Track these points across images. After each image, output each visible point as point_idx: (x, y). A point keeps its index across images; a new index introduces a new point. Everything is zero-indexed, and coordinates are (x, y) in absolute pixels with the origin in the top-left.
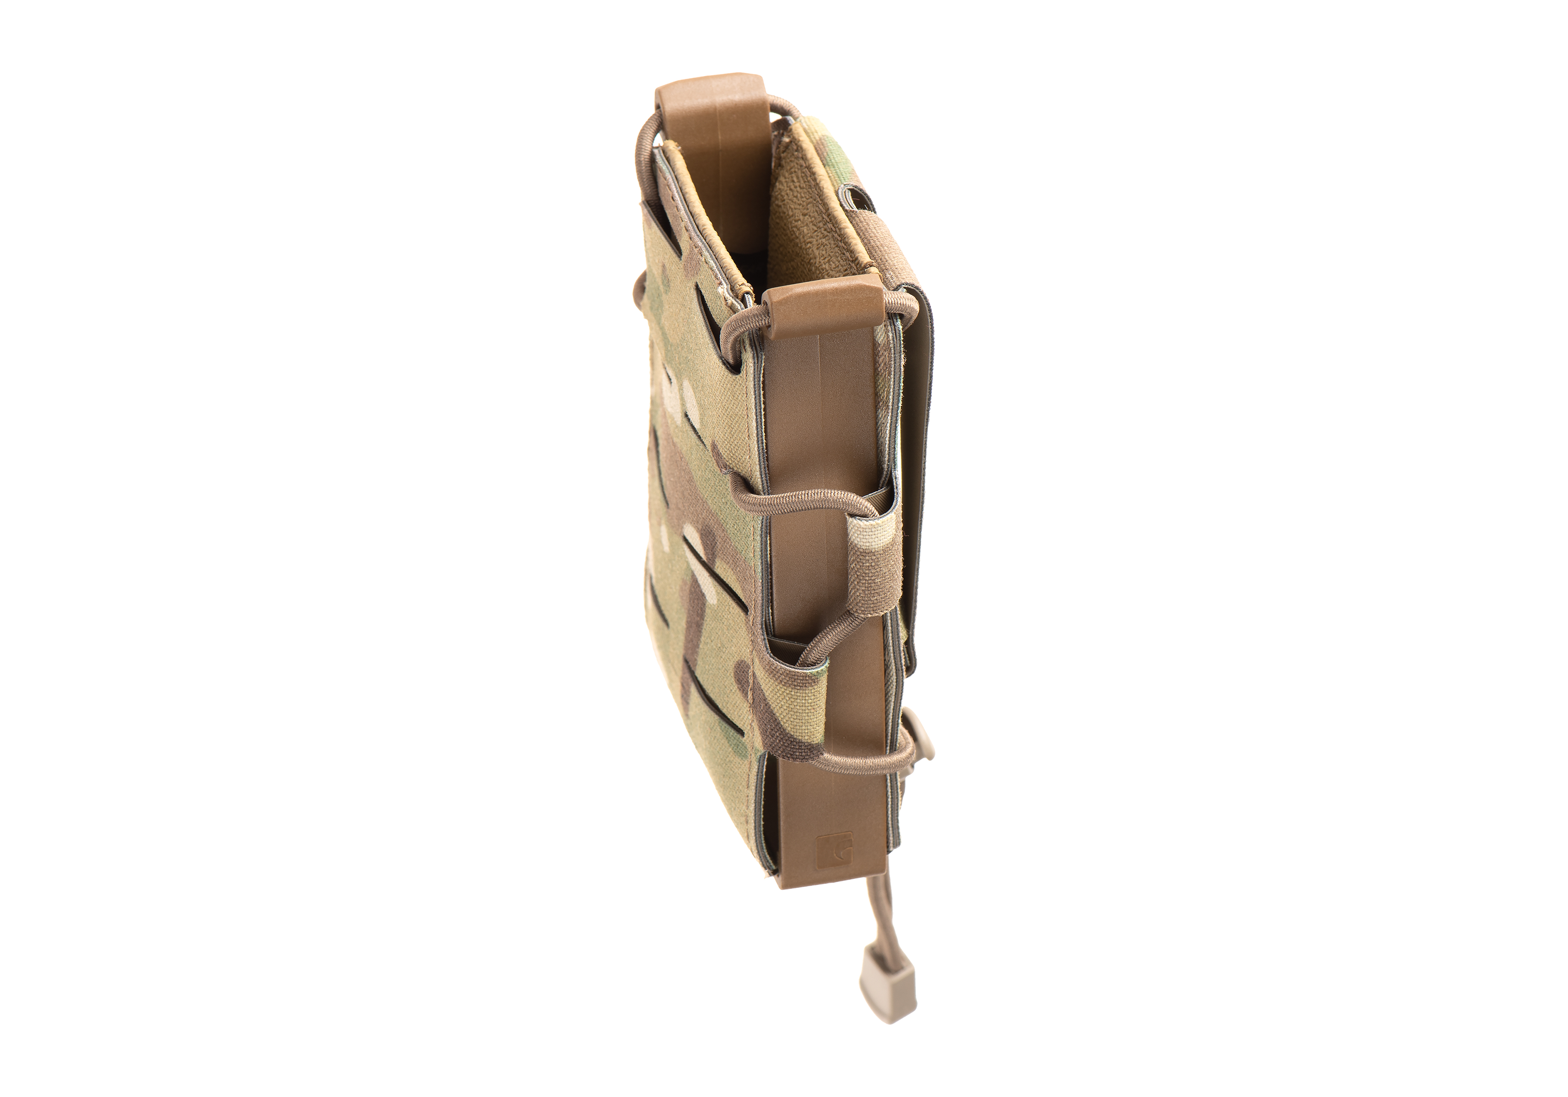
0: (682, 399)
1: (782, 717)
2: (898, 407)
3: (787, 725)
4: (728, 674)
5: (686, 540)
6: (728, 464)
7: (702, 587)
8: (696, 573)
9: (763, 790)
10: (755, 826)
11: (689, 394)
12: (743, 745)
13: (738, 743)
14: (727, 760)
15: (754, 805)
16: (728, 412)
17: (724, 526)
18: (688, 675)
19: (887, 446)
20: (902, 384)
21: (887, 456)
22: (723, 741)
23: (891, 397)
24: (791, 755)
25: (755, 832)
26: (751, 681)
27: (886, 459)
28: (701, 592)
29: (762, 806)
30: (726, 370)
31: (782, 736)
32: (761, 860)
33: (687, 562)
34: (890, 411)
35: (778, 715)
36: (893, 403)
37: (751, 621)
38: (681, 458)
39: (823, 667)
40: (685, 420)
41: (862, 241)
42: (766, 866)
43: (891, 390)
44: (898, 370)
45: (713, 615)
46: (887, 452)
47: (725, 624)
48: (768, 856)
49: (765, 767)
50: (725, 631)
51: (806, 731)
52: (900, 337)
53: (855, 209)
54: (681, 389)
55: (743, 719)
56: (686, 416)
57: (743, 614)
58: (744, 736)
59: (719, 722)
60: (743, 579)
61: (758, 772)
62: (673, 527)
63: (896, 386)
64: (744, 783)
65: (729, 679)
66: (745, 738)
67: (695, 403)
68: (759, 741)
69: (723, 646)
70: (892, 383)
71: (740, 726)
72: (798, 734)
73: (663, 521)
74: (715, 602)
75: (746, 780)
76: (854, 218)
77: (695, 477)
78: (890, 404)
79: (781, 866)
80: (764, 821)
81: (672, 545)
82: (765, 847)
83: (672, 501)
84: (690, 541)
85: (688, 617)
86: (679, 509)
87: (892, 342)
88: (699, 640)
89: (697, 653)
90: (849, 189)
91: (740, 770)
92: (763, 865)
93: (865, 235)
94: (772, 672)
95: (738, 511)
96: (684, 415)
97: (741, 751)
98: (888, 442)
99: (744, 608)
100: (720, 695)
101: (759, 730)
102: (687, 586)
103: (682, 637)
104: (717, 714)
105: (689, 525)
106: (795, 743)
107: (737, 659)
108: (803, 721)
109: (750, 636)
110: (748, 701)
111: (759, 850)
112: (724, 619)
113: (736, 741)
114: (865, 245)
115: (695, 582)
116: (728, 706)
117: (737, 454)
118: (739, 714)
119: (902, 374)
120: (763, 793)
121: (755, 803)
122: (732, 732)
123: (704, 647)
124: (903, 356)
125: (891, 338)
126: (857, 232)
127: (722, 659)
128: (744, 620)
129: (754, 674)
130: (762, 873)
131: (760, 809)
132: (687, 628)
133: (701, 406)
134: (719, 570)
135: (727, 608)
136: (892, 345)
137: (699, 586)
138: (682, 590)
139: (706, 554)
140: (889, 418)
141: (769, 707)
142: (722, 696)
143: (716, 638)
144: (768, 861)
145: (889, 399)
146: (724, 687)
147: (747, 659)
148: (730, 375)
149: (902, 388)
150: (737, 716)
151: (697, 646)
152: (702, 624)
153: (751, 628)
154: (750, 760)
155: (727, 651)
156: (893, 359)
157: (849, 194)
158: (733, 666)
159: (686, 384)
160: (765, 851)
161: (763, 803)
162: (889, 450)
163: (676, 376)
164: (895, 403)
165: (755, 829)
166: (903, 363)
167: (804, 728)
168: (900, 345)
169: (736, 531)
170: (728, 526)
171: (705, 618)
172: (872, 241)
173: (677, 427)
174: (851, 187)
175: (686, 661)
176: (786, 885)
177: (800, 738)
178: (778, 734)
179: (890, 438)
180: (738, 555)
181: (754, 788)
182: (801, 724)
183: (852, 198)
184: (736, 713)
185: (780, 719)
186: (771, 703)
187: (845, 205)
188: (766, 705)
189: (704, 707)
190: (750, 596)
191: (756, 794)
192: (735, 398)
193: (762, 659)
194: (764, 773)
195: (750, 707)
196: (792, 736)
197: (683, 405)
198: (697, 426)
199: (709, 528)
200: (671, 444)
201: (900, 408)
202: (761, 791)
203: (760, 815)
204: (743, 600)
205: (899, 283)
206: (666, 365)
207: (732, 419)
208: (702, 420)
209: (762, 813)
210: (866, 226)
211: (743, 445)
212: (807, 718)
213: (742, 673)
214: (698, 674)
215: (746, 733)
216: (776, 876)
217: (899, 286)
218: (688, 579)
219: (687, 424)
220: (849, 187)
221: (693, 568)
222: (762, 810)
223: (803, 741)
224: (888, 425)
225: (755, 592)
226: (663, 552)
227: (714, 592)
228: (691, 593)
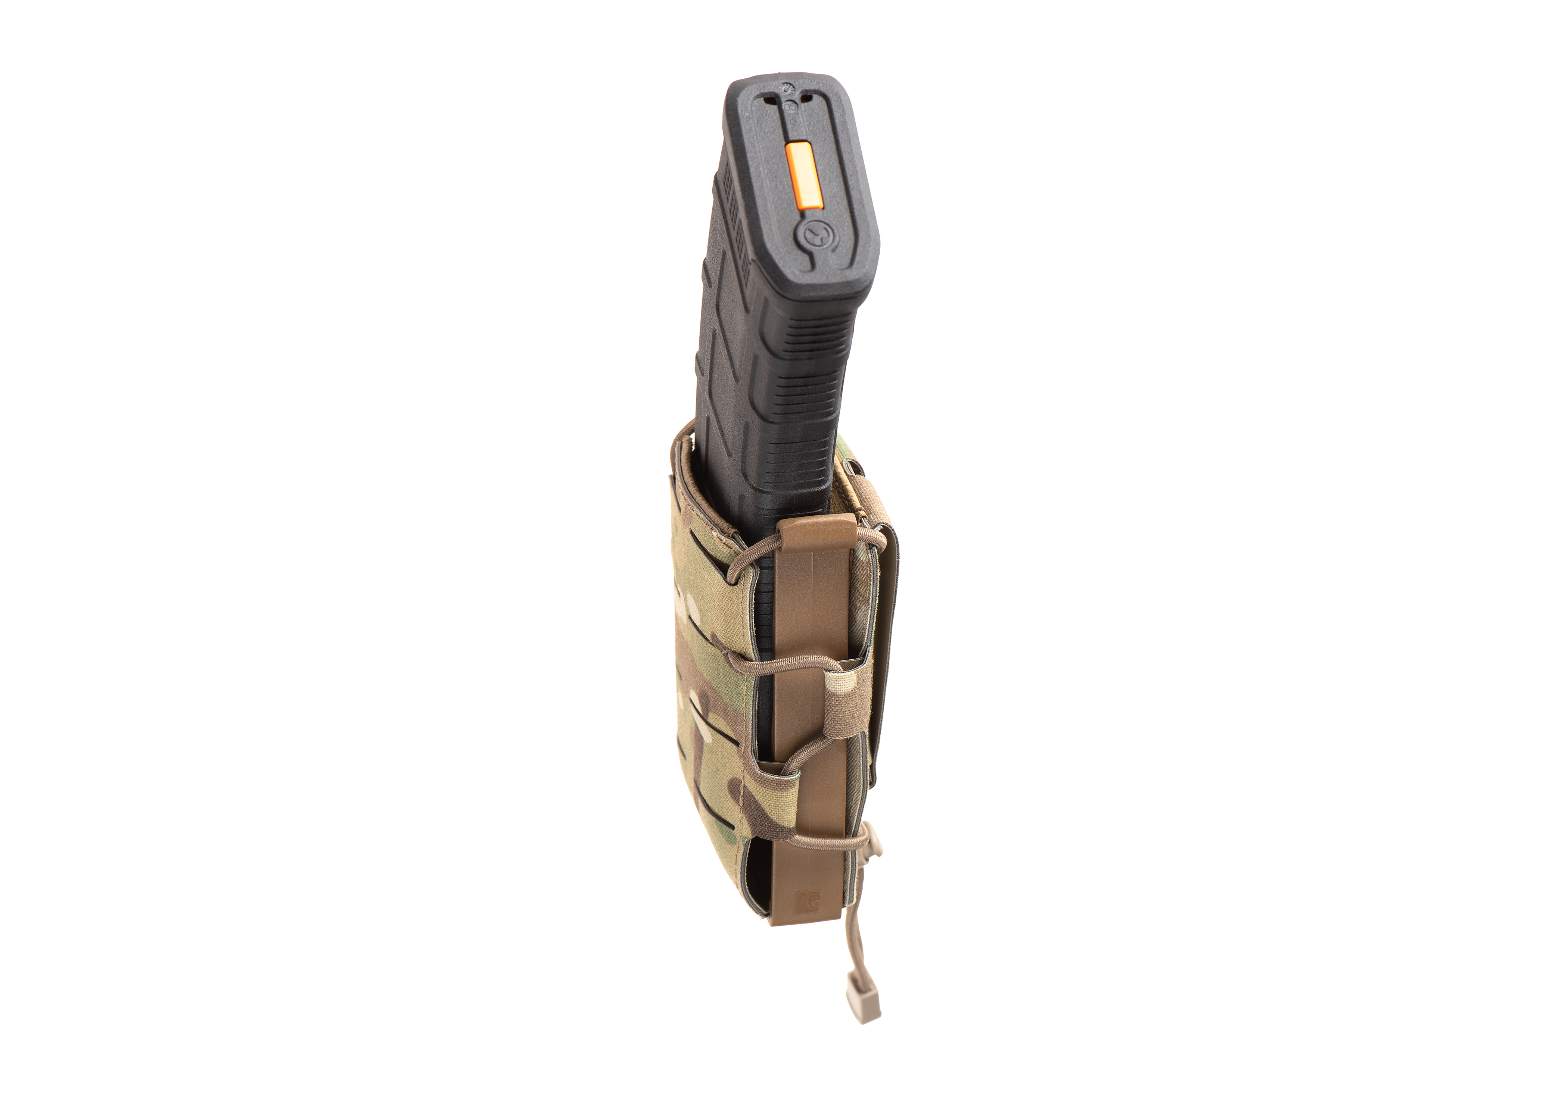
0: (687, 606)
1: (769, 811)
2: (876, 604)
3: (773, 816)
4: (723, 788)
5: (691, 701)
6: (727, 646)
7: (701, 732)
8: (697, 722)
9: (746, 865)
11: (691, 603)
12: (733, 836)
13: (729, 834)
14: (722, 847)
15: (740, 876)
16: (725, 612)
17: (716, 689)
18: (696, 792)
19: (867, 630)
20: (878, 589)
21: (866, 637)
22: (718, 835)
23: (871, 597)
24: (776, 836)
25: (743, 893)
26: (742, 791)
27: (866, 639)
28: (701, 735)
29: (745, 877)
30: (726, 584)
31: (770, 825)
33: (692, 715)
34: (870, 606)
36: (872, 601)
37: (743, 750)
38: (687, 646)
39: (796, 777)
40: (689, 620)
41: (857, 493)
43: (871, 592)
44: (875, 579)
45: (709, 750)
46: (866, 634)
47: (719, 755)
48: (758, 906)
49: (748, 849)
50: (719, 759)
51: (786, 820)
52: (876, 557)
53: (853, 474)
54: (686, 600)
55: (734, 817)
56: (690, 617)
57: (735, 747)
58: (734, 830)
59: (716, 822)
60: (733, 723)
61: (744, 853)
62: (684, 692)
63: (874, 589)
64: (734, 862)
65: (724, 791)
66: (735, 831)
67: (696, 608)
68: (747, 831)
69: (718, 770)
70: (871, 588)
71: (732, 823)
73: (679, 689)
74: (711, 741)
75: (735, 859)
76: (852, 479)
77: (695, 658)
78: (870, 602)
79: (771, 911)
80: (748, 886)
81: (684, 705)
82: (754, 902)
83: (683, 675)
84: (693, 701)
85: (695, 752)
86: (687, 680)
87: (871, 560)
88: (701, 767)
89: (700, 776)
90: (849, 462)
91: (731, 853)
92: (754, 911)
93: (859, 490)
94: (762, 781)
95: (730, 678)
96: (688, 617)
97: (731, 840)
98: (868, 627)
99: (737, 743)
100: (716, 803)
101: (749, 823)
102: (693, 732)
103: (693, 767)
104: (714, 816)
105: (693, 690)
106: (778, 828)
107: (730, 777)
108: (784, 813)
109: (742, 760)
110: (739, 805)
111: (750, 903)
112: (719, 752)
113: (728, 833)
114: (858, 496)
115: (697, 728)
116: (723, 810)
117: (733, 639)
118: (732, 814)
119: (878, 582)
120: (746, 867)
121: (741, 874)
122: (725, 827)
123: (703, 773)
124: (879, 570)
125: (870, 557)
126: (854, 489)
127: (717, 779)
128: (736, 750)
129: (745, 786)
130: (758, 917)
131: (744, 878)
132: (695, 760)
133: (700, 610)
134: (710, 721)
135: (721, 744)
136: (871, 563)
137: (699, 731)
138: (692, 736)
139: (702, 709)
140: (870, 611)
141: (760, 806)
142: (718, 804)
143: (712, 765)
144: (759, 909)
145: (870, 598)
146: (719, 797)
147: (739, 777)
148: (729, 587)
149: (878, 591)
150: (730, 816)
151: (700, 771)
152: (702, 757)
153: (743, 755)
154: (738, 846)
155: (721, 773)
156: (872, 572)
157: (850, 465)
158: (727, 782)
159: (689, 596)
161: (746, 874)
162: (868, 633)
163: (683, 591)
164: (874, 601)
165: (743, 891)
166: (879, 574)
167: (784, 817)
168: (877, 562)
169: (728, 692)
170: (720, 690)
171: (704, 753)
172: (863, 495)
173: (684, 625)
174: (851, 460)
175: (696, 782)
176: (775, 924)
177: (780, 825)
178: (766, 824)
179: (869, 624)
180: (730, 708)
181: (740, 864)
182: (782, 815)
183: (852, 468)
184: (729, 814)
185: (768, 813)
186: (761, 804)
187: (845, 470)
188: (756, 805)
189: (706, 813)
190: (741, 734)
191: (741, 868)
192: (732, 602)
193: (753, 775)
194: (747, 854)
195: (740, 809)
196: (777, 824)
197: (688, 610)
198: (698, 624)
199: (704, 692)
200: (681, 637)
201: (877, 604)
202: (745, 866)
203: (744, 882)
204: (734, 737)
205: (878, 522)
206: (677, 585)
207: (728, 616)
208: (702, 620)
209: (746, 881)
210: (860, 486)
211: (738, 633)
212: (786, 810)
213: (734, 787)
214: (701, 790)
215: (736, 827)
216: (767, 918)
217: (878, 524)
218: (693, 726)
219: (690, 623)
220: (849, 460)
221: (696, 719)
222: (746, 879)
223: (783, 827)
224: (869, 616)
225: (745, 731)
226: (680, 710)
227: (709, 735)
228: (695, 736)
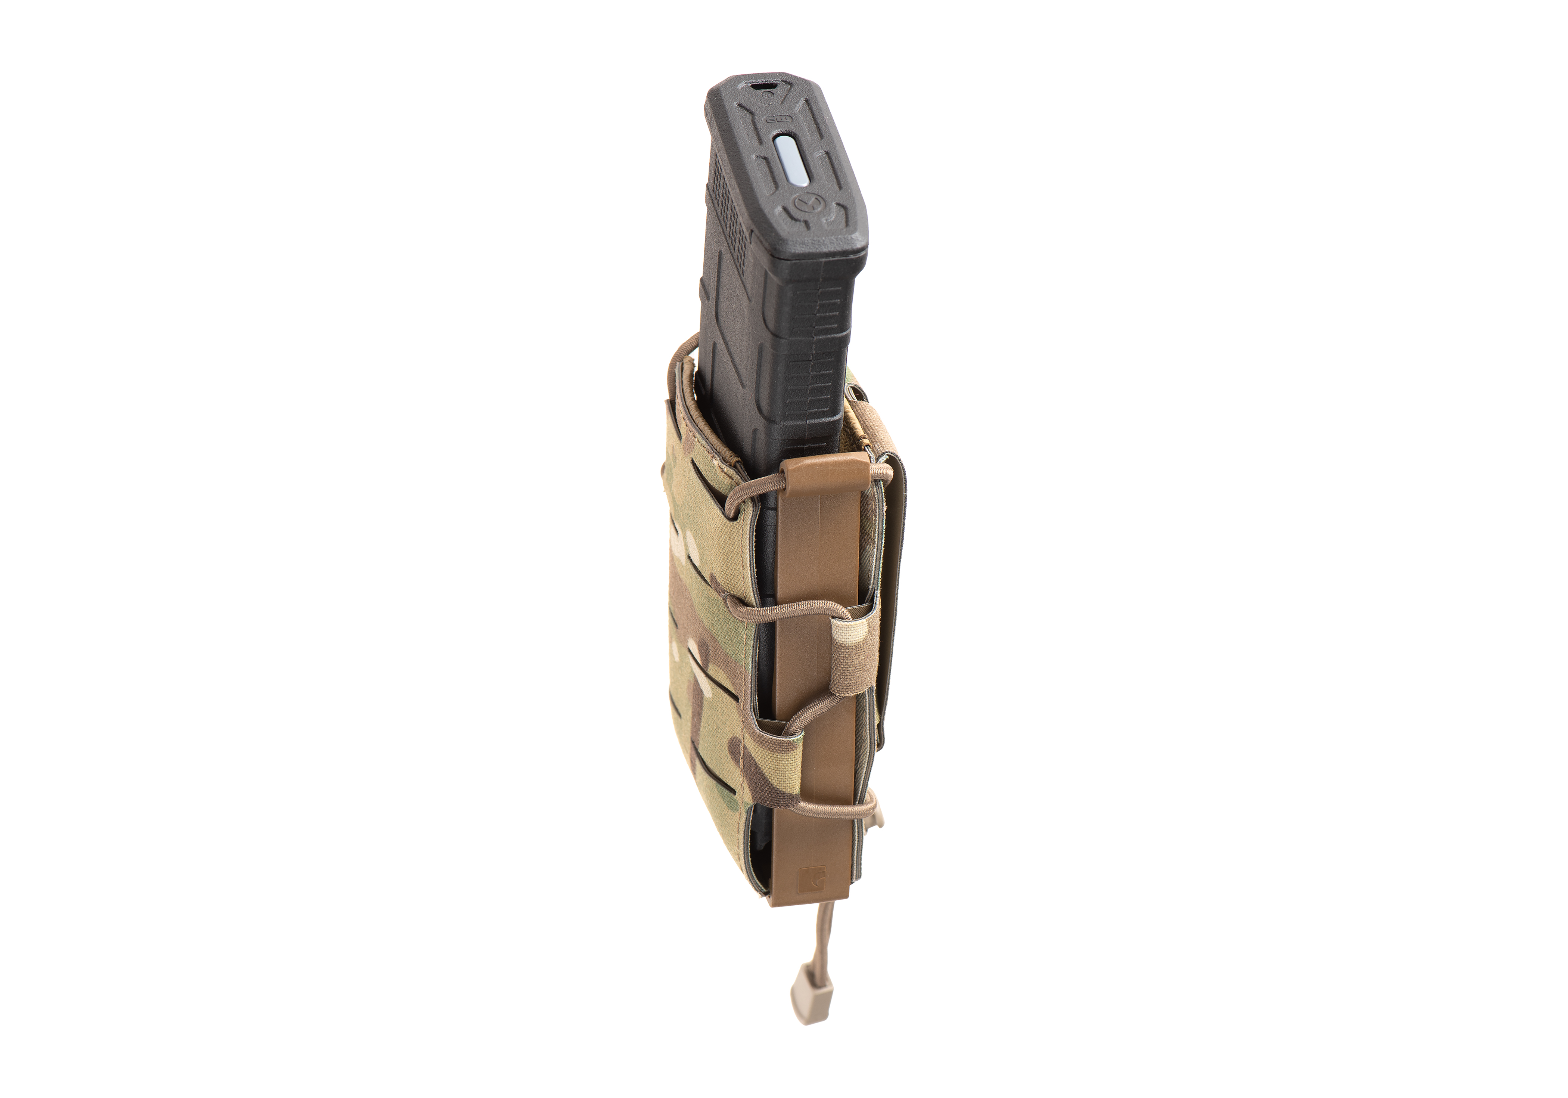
0: (686, 545)
1: (770, 775)
2: (882, 543)
3: (774, 781)
4: (723, 749)
5: (689, 651)
6: (726, 590)
7: (700, 685)
8: (696, 675)
9: (750, 834)
10: (745, 862)
11: (691, 540)
12: (734, 801)
13: (731, 800)
14: (723, 813)
15: (742, 846)
16: (724, 551)
17: (716, 638)
18: (694, 752)
19: (873, 572)
20: (884, 525)
21: (873, 579)
22: (719, 800)
23: (876, 535)
24: (777, 803)
25: (746, 866)
26: (742, 752)
27: (872, 582)
28: (700, 689)
29: (749, 847)
30: (725, 521)
31: (770, 790)
32: (753, 886)
33: (691, 667)
34: (876, 545)
35: (767, 774)
36: (878, 539)
37: (742, 706)
38: (686, 589)
39: (799, 738)
40: (688, 560)
41: (860, 422)
42: (757, 889)
43: (877, 530)
44: (881, 515)
45: (710, 706)
46: (873, 577)
47: (720, 711)
48: (758, 883)
49: (751, 817)
50: (719, 716)
51: (789, 785)
52: (882, 490)
53: (856, 400)
54: (685, 538)
55: (735, 781)
56: (689, 557)
57: (734, 702)
58: (735, 795)
59: (717, 786)
60: (735, 676)
61: (746, 821)
62: (681, 642)
63: (880, 526)
64: (736, 830)
65: (724, 752)
66: (736, 796)
67: (695, 547)
68: (748, 796)
69: (718, 727)
70: (877, 524)
71: (733, 787)
72: (782, 788)
73: (675, 638)
74: (711, 696)
75: (737, 827)
76: (855, 406)
77: (694, 603)
78: (876, 540)
79: (772, 890)
80: (751, 858)
81: (681, 656)
82: (755, 877)
83: (680, 622)
84: (692, 651)
85: (693, 708)
86: (685, 628)
87: (876, 493)
88: (700, 725)
89: (699, 734)
91: (733, 820)
92: (756, 889)
93: (862, 418)
94: (762, 742)
95: (729, 625)
96: (687, 557)
97: (733, 806)
98: (874, 569)
99: (736, 698)
100: (717, 765)
101: (749, 788)
102: (692, 685)
103: (689, 724)
104: (714, 779)
105: (691, 639)
106: (780, 795)
107: (730, 736)
108: (787, 777)
109: (741, 717)
110: (739, 767)
111: (751, 878)
112: (719, 708)
113: (729, 798)
114: (861, 425)
115: (696, 681)
116: (723, 772)
117: (733, 582)
118: (732, 778)
119: (885, 518)
120: (749, 837)
121: (744, 844)
122: (726, 792)
123: (703, 731)
124: (885, 504)
125: (875, 490)
126: (856, 416)
127: (718, 738)
128: (735, 706)
129: (744, 746)
130: (757, 895)
131: (748, 849)
132: (693, 717)
133: (700, 548)
134: (710, 672)
135: (721, 699)
136: (876, 496)
137: (698, 684)
138: (688, 687)
139: (702, 660)
140: (875, 550)
141: (759, 769)
142: (718, 765)
143: (712, 722)
144: (759, 886)
145: (875, 536)
146: (720, 758)
147: (739, 736)
148: (729, 523)
149: (884, 528)
150: (731, 780)
151: (699, 730)
152: (701, 713)
153: (742, 712)
154: (740, 812)
155: (722, 732)
156: (877, 506)
157: (851, 391)
158: (727, 742)
159: (688, 533)
160: (756, 879)
161: (749, 844)
162: (875, 575)
163: (681, 529)
164: (879, 540)
165: (745, 864)
166: (885, 509)
167: (787, 782)
168: (882, 496)
169: (727, 641)
170: (720, 638)
171: (704, 709)
172: (867, 422)
173: (682, 566)
175: (693, 742)
176: (775, 904)
177: (784, 790)
178: (766, 789)
179: (875, 565)
180: (729, 658)
181: (743, 832)
182: (784, 780)
183: (855, 393)
184: (730, 777)
185: (768, 777)
186: (760, 766)
187: (849, 397)
188: (756, 768)
189: (706, 776)
190: (740, 688)
191: (744, 837)
192: (732, 542)
193: (753, 734)
194: (750, 821)
195: (741, 772)
196: (778, 789)
197: (687, 550)
198: (697, 564)
199: (704, 640)
200: (678, 580)
201: (883, 543)
202: (748, 835)
203: (748, 853)
204: (733, 692)
205: (884, 451)
206: (675, 521)
207: (728, 556)
208: (701, 559)
210: (863, 412)
211: (739, 576)
212: (789, 775)
213: (734, 746)
214: (700, 750)
215: (737, 791)
216: (767, 896)
217: (884, 453)
218: (692, 680)
219: (689, 563)
221: (695, 671)
223: (786, 792)
224: (875, 556)
225: (745, 684)
226: (676, 661)
227: (709, 689)
228: (694, 690)
